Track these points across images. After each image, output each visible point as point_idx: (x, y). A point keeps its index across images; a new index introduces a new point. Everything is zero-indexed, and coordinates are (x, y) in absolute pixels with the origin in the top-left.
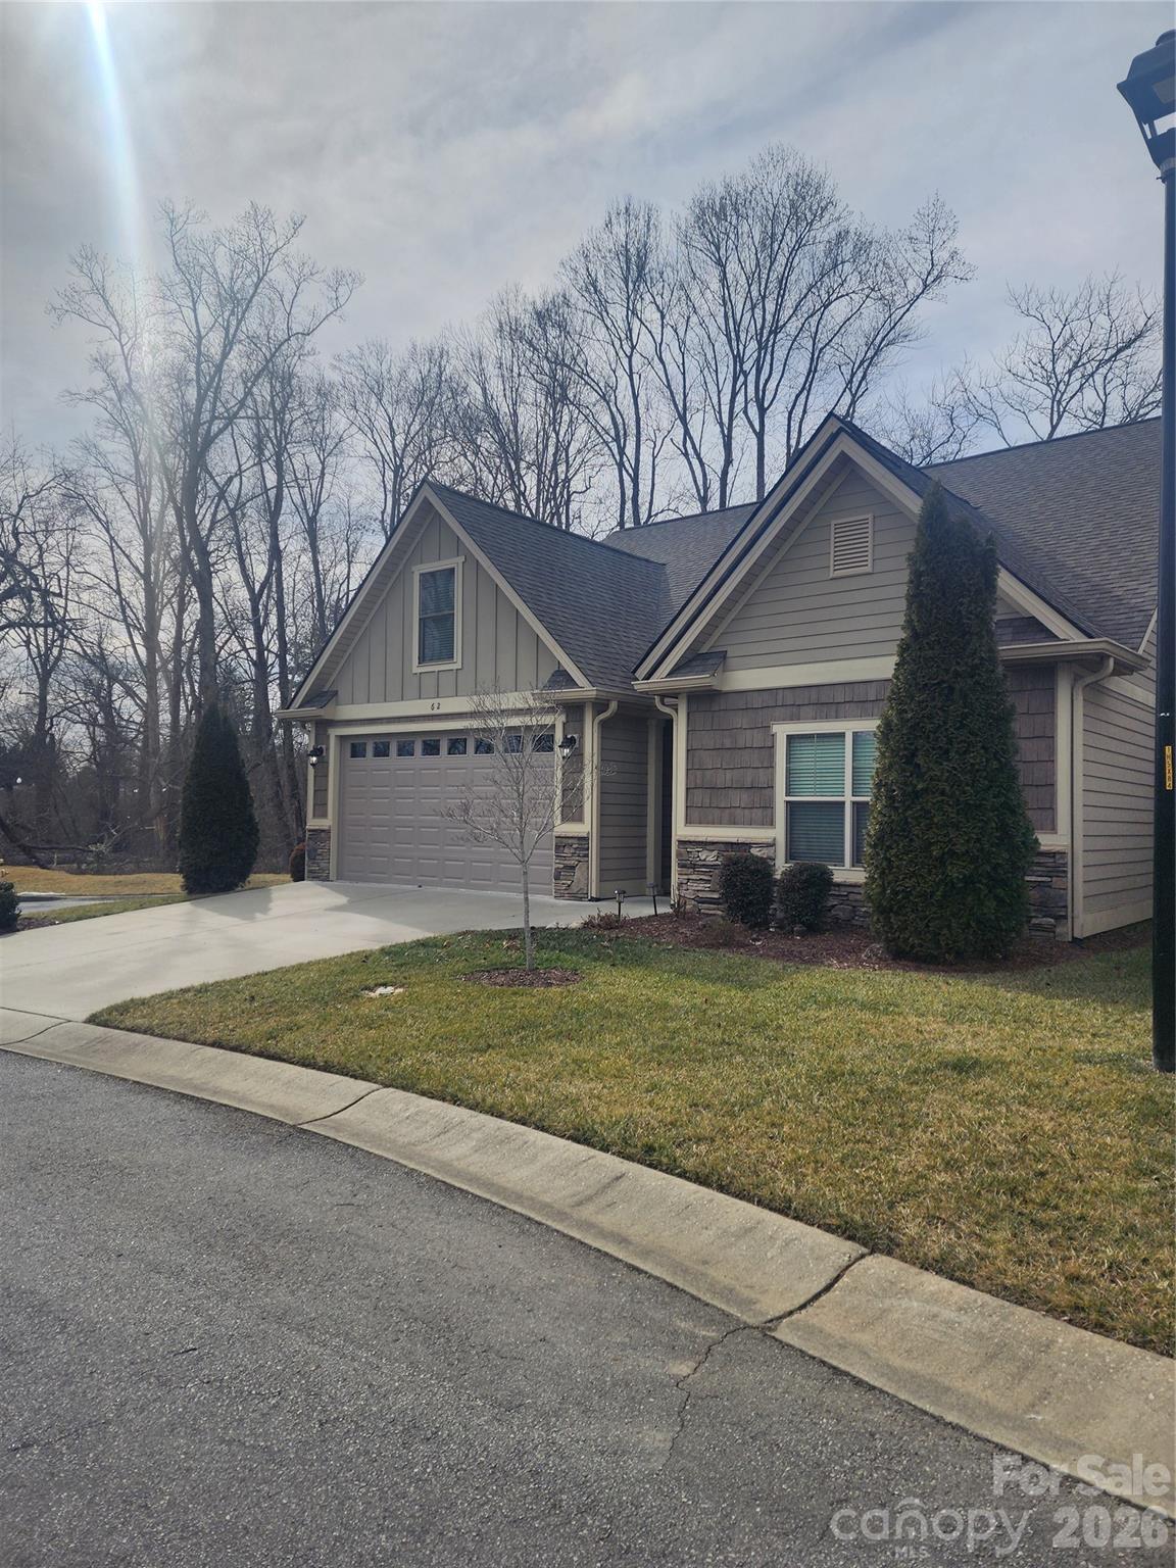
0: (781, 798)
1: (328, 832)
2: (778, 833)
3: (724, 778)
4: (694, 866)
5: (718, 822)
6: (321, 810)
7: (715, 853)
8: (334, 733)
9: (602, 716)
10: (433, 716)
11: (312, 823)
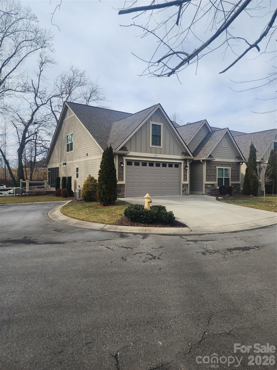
0: (217, 177)
1: (124, 185)
2: (217, 182)
3: (211, 174)
4: (207, 188)
5: (209, 181)
6: (121, 179)
7: (210, 186)
8: (125, 158)
9: (190, 162)
10: (155, 158)
11: (119, 183)
